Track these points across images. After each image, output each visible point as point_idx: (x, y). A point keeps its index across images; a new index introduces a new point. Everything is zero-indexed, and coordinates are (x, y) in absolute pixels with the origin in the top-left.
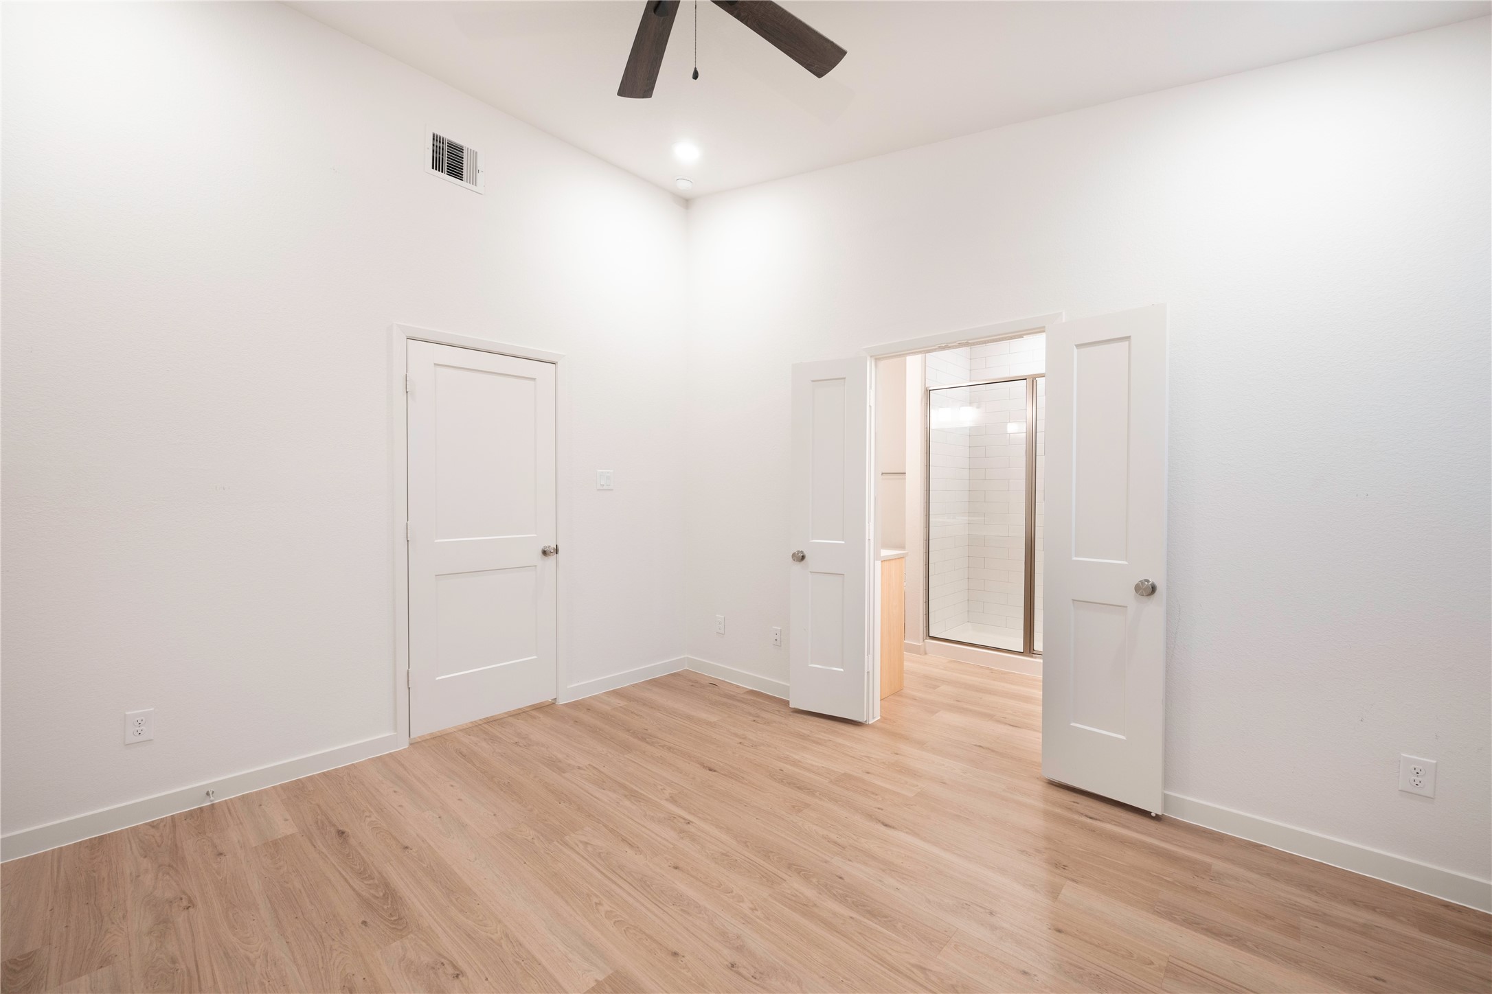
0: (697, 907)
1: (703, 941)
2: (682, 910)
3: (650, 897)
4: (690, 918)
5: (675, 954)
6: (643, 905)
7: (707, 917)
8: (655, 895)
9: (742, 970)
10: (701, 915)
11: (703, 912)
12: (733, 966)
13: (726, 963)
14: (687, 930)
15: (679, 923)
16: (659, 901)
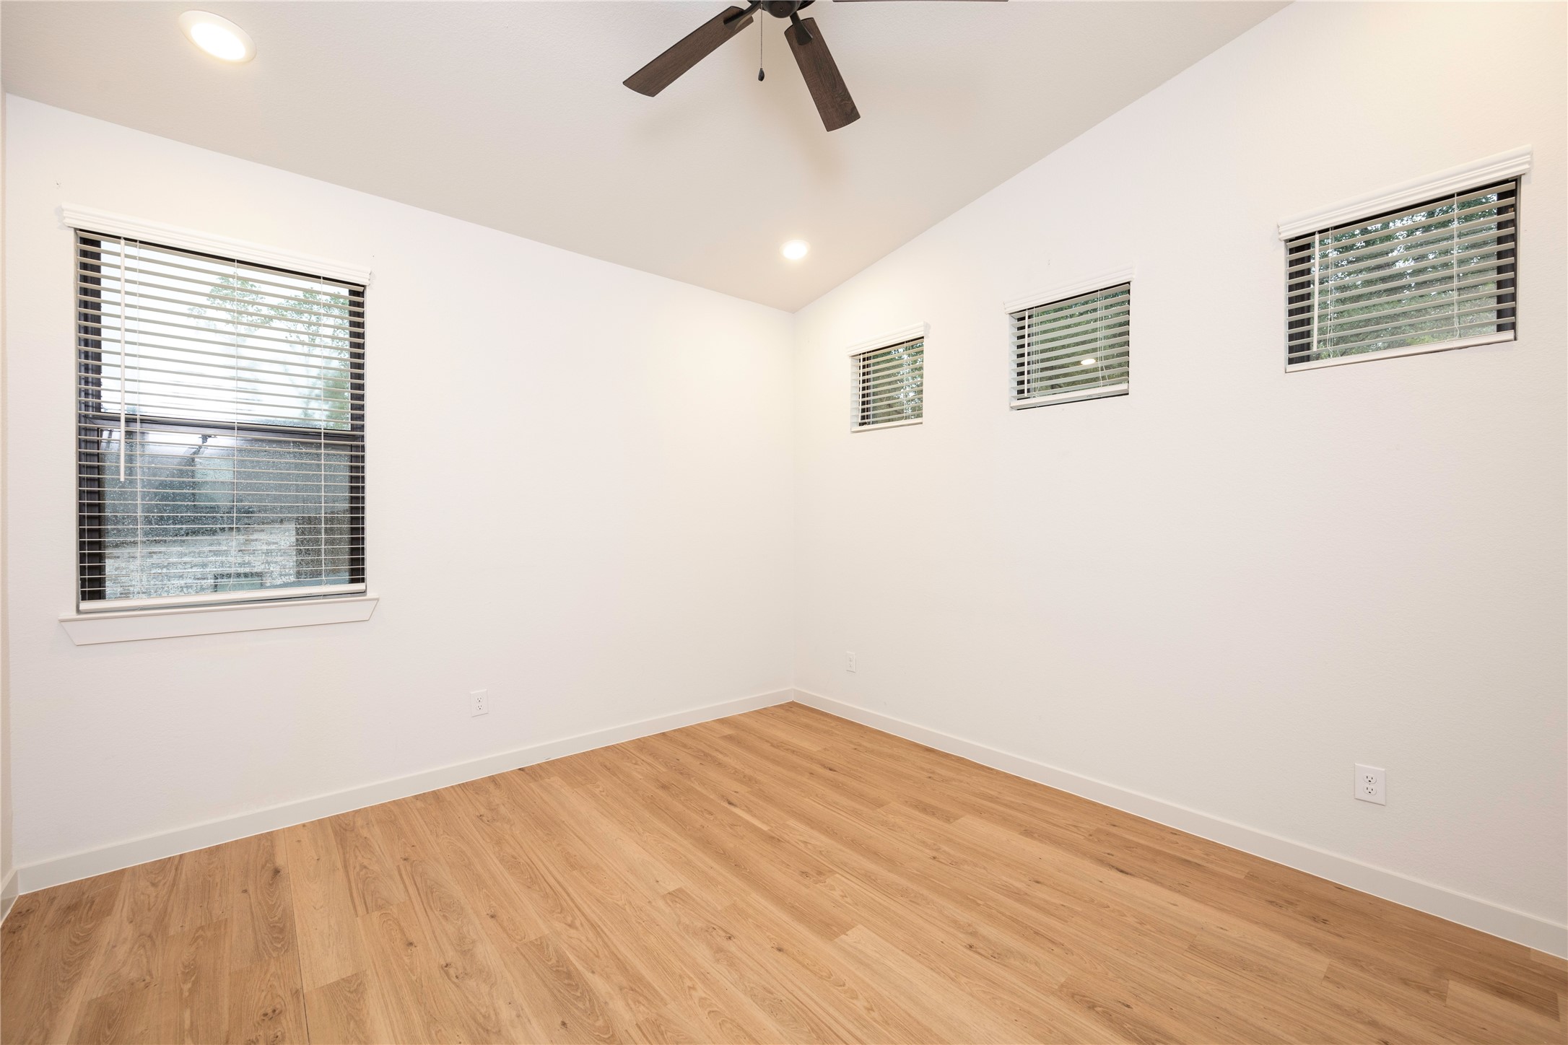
0: (755, 995)
1: (753, 959)
2: (772, 993)
3: (811, 1015)
4: (764, 983)
5: (780, 950)
6: (816, 1003)
7: (746, 983)
8: (804, 1016)
9: (723, 934)
10: (752, 985)
11: (749, 989)
12: (730, 938)
13: (734, 940)
14: (767, 970)
15: (775, 979)
16: (799, 1008)
